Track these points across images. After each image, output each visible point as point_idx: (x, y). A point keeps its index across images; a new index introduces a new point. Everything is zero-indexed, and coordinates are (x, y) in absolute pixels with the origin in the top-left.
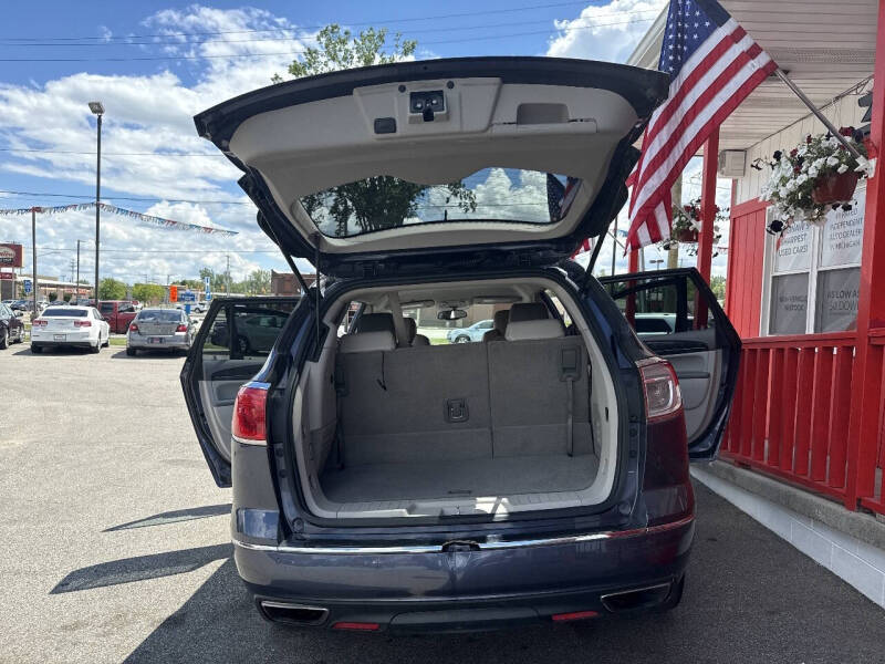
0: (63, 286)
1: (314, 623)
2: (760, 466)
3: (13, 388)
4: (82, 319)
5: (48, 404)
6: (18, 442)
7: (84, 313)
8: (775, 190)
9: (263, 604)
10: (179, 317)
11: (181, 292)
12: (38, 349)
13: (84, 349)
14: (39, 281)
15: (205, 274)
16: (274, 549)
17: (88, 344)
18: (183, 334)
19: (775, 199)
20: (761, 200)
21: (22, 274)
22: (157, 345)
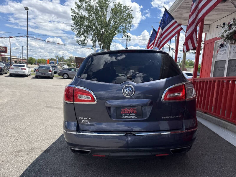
0: (18, 59)
1: (87, 154)
2: (211, 113)
3: (5, 86)
4: (23, 68)
5: (14, 90)
6: (6, 100)
7: (24, 66)
8: (222, 34)
9: (72, 149)
10: (49, 68)
11: (50, 61)
12: (11, 75)
13: (24, 76)
14: (12, 57)
15: (57, 57)
16: (75, 133)
17: (25, 74)
18: (51, 72)
19: (222, 37)
20: (218, 37)
21: (7, 55)
22: (43, 75)
